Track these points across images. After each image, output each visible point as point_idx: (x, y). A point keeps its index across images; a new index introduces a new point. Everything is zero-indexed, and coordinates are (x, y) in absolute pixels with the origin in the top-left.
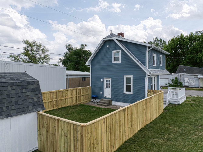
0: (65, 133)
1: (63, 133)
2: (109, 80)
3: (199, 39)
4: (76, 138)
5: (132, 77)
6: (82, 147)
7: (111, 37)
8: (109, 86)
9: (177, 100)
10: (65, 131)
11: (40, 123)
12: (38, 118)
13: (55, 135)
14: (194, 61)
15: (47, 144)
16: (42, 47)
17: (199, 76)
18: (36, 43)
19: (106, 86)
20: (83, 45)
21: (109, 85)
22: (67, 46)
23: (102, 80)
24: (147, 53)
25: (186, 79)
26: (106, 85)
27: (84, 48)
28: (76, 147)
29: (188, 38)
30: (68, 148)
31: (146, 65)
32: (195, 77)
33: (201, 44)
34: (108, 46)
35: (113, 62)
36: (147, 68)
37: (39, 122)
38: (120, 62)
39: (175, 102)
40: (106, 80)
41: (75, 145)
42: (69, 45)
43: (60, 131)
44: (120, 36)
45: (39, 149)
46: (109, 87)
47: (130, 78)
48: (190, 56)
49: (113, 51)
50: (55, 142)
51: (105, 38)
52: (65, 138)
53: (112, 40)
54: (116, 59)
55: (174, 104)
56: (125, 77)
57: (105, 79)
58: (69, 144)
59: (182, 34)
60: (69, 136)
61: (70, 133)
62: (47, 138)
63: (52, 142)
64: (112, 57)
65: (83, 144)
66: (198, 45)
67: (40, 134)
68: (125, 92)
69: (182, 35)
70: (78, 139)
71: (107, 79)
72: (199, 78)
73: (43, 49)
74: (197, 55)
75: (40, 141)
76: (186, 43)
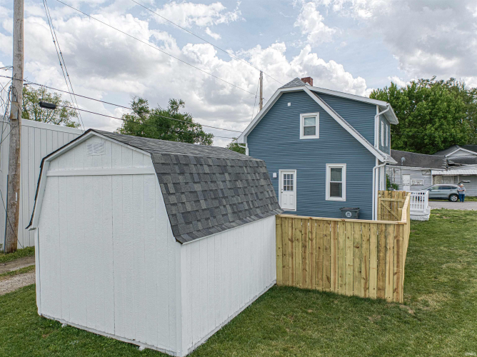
0: (354, 243)
1: (349, 243)
2: (292, 175)
3: (428, 96)
4: (383, 245)
5: (344, 167)
6: (398, 258)
7: (298, 86)
8: (292, 187)
9: (422, 212)
10: (354, 239)
11: (284, 235)
12: (279, 226)
13: (327, 249)
14: (419, 141)
15: (304, 269)
16: (61, 103)
17: (434, 172)
18: (47, 93)
19: (283, 188)
20: (173, 103)
21: (292, 184)
22: (134, 103)
23: (275, 175)
24: (377, 120)
25: (406, 179)
26: (283, 185)
27: (176, 109)
28: (382, 262)
29: (405, 93)
30: (363, 266)
31: (375, 143)
32: (424, 173)
33: (432, 105)
34: (289, 104)
35: (302, 137)
36: (377, 148)
37: (280, 232)
38: (317, 136)
39: (419, 217)
40: (285, 175)
41: (381, 258)
42: (141, 101)
43: (341, 240)
44: (307, 83)
45: (281, 283)
46: (292, 189)
47: (340, 170)
48: (410, 131)
49: (301, 115)
50: (326, 263)
51: (283, 87)
52: (354, 252)
53: (303, 92)
54: (309, 130)
55: (417, 221)
56: (328, 167)
57: (282, 173)
58: (364, 260)
59: (392, 84)
60: (365, 246)
61: (369, 240)
62: (304, 258)
63: (317, 263)
64: (298, 127)
65: (400, 254)
66: (426, 109)
67: (284, 255)
68: (328, 197)
69: (393, 87)
70: (388, 247)
71: (287, 173)
72: (434, 176)
73: (64, 110)
74: (425, 129)
75: (284, 267)
76: (403, 104)
